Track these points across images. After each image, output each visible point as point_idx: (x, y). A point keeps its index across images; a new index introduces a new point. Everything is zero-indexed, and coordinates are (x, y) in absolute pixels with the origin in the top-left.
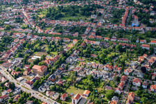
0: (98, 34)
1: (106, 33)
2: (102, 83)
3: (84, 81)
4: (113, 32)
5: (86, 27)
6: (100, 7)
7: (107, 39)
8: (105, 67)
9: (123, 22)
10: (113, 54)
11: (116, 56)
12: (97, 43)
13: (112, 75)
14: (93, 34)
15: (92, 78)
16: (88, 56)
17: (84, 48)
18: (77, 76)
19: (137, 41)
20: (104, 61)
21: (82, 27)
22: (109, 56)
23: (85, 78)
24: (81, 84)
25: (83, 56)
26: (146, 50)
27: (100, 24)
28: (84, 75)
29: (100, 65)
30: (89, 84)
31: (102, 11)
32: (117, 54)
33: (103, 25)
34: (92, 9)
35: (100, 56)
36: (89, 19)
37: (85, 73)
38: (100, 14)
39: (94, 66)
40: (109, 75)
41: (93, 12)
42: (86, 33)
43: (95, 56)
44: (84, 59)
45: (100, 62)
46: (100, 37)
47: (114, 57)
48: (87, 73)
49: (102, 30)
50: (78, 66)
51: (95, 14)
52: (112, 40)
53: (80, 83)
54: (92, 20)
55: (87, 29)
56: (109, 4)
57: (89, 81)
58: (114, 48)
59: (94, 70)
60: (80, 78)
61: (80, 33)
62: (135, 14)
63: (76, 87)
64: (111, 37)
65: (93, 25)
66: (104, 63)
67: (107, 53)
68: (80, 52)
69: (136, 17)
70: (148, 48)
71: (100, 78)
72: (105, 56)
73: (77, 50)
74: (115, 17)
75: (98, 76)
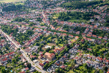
0: (94, 33)
1: (100, 33)
2: (94, 71)
3: (80, 68)
4: (105, 33)
5: (86, 28)
6: (97, 14)
8: (97, 58)
10: (104, 49)
11: (106, 51)
13: (102, 65)
14: (90, 33)
15: (87, 66)
16: (85, 49)
18: (75, 63)
20: (97, 54)
21: (83, 28)
22: (101, 50)
23: (81, 65)
25: (81, 49)
27: (96, 26)
28: (81, 63)
29: (93, 57)
30: (84, 70)
31: (98, 17)
32: (107, 49)
33: (99, 27)
34: (91, 15)
35: (94, 50)
36: (88, 22)
37: (82, 62)
38: (97, 19)
39: (89, 57)
40: (99, 65)
41: (92, 17)
42: (85, 32)
44: (82, 51)
45: (94, 54)
46: (95, 36)
47: (104, 52)
48: (83, 62)
49: (97, 31)
50: (77, 56)
51: (93, 18)
52: (104, 39)
53: (77, 68)
54: (91, 23)
55: (86, 30)
56: (104, 12)
57: (84, 68)
58: (105, 45)
59: (89, 60)
60: (78, 65)
61: (81, 32)
63: (74, 71)
64: (103, 37)
65: (91, 27)
66: (97, 56)
68: (80, 46)
73: (78, 44)
75: (91, 65)
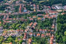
7: (14, 19)
9: (20, 11)
12: (11, 21)
17: (5, 25)
19: (28, 18)
24: (7, 41)
26: (32, 21)
43: (11, 27)
62: (24, 7)
67: (16, 25)
69: (25, 8)
70: (32, 20)
71: (15, 36)
72: (15, 26)
74: (16, 9)
